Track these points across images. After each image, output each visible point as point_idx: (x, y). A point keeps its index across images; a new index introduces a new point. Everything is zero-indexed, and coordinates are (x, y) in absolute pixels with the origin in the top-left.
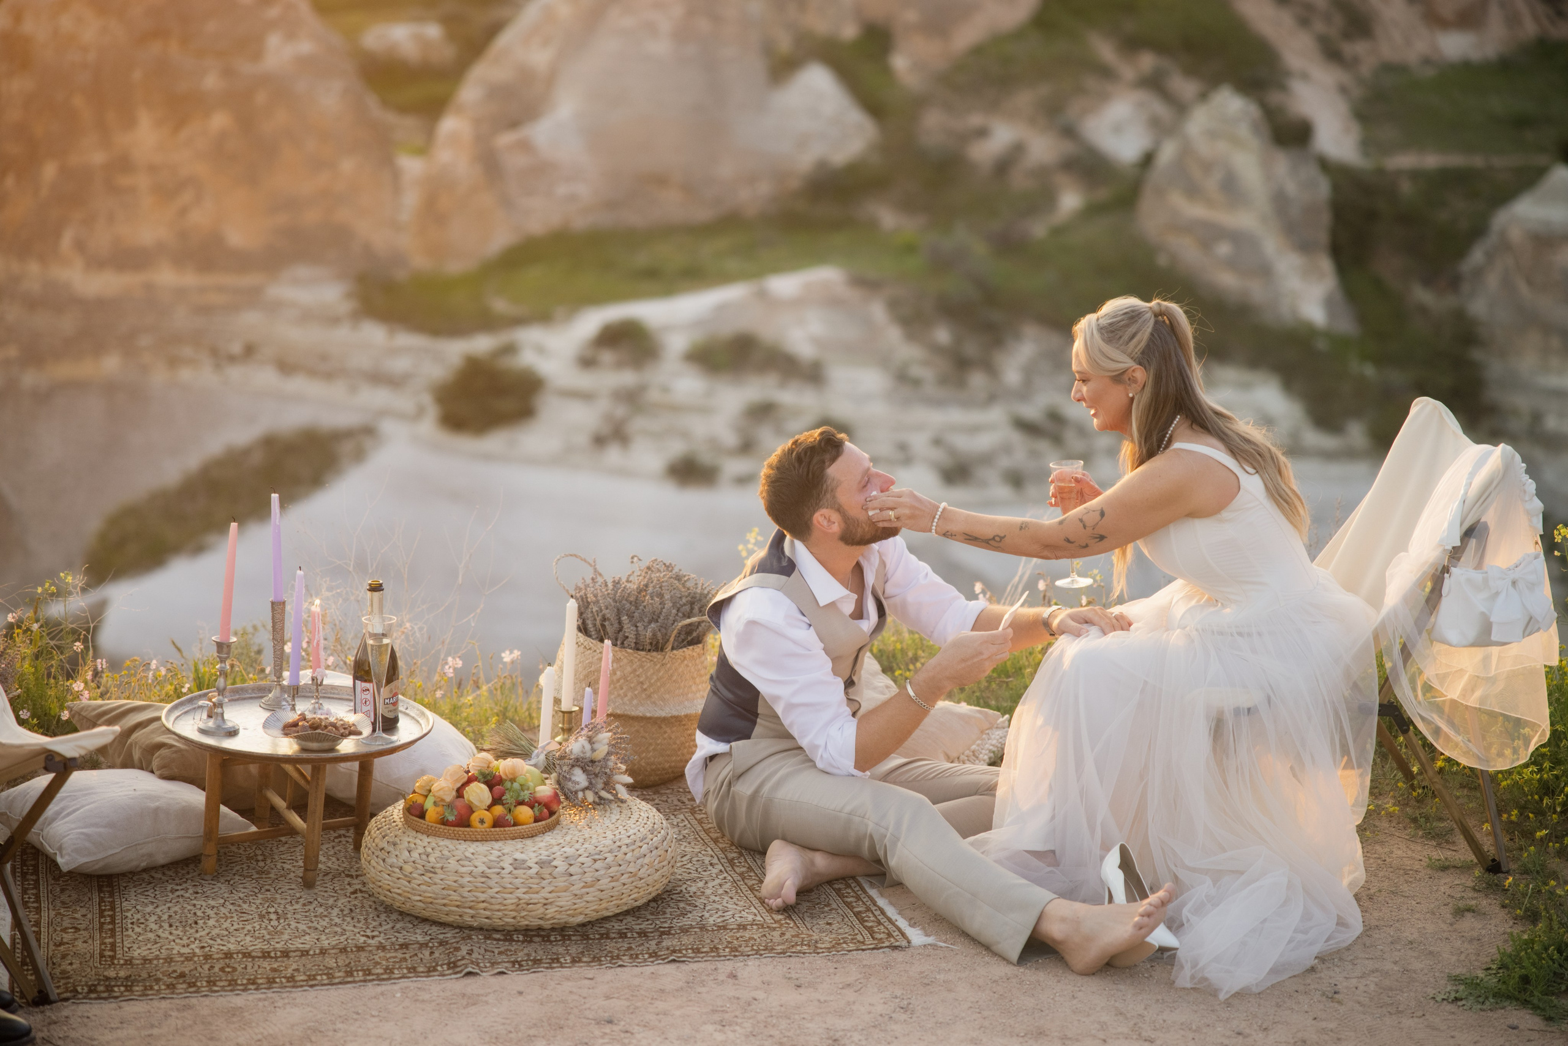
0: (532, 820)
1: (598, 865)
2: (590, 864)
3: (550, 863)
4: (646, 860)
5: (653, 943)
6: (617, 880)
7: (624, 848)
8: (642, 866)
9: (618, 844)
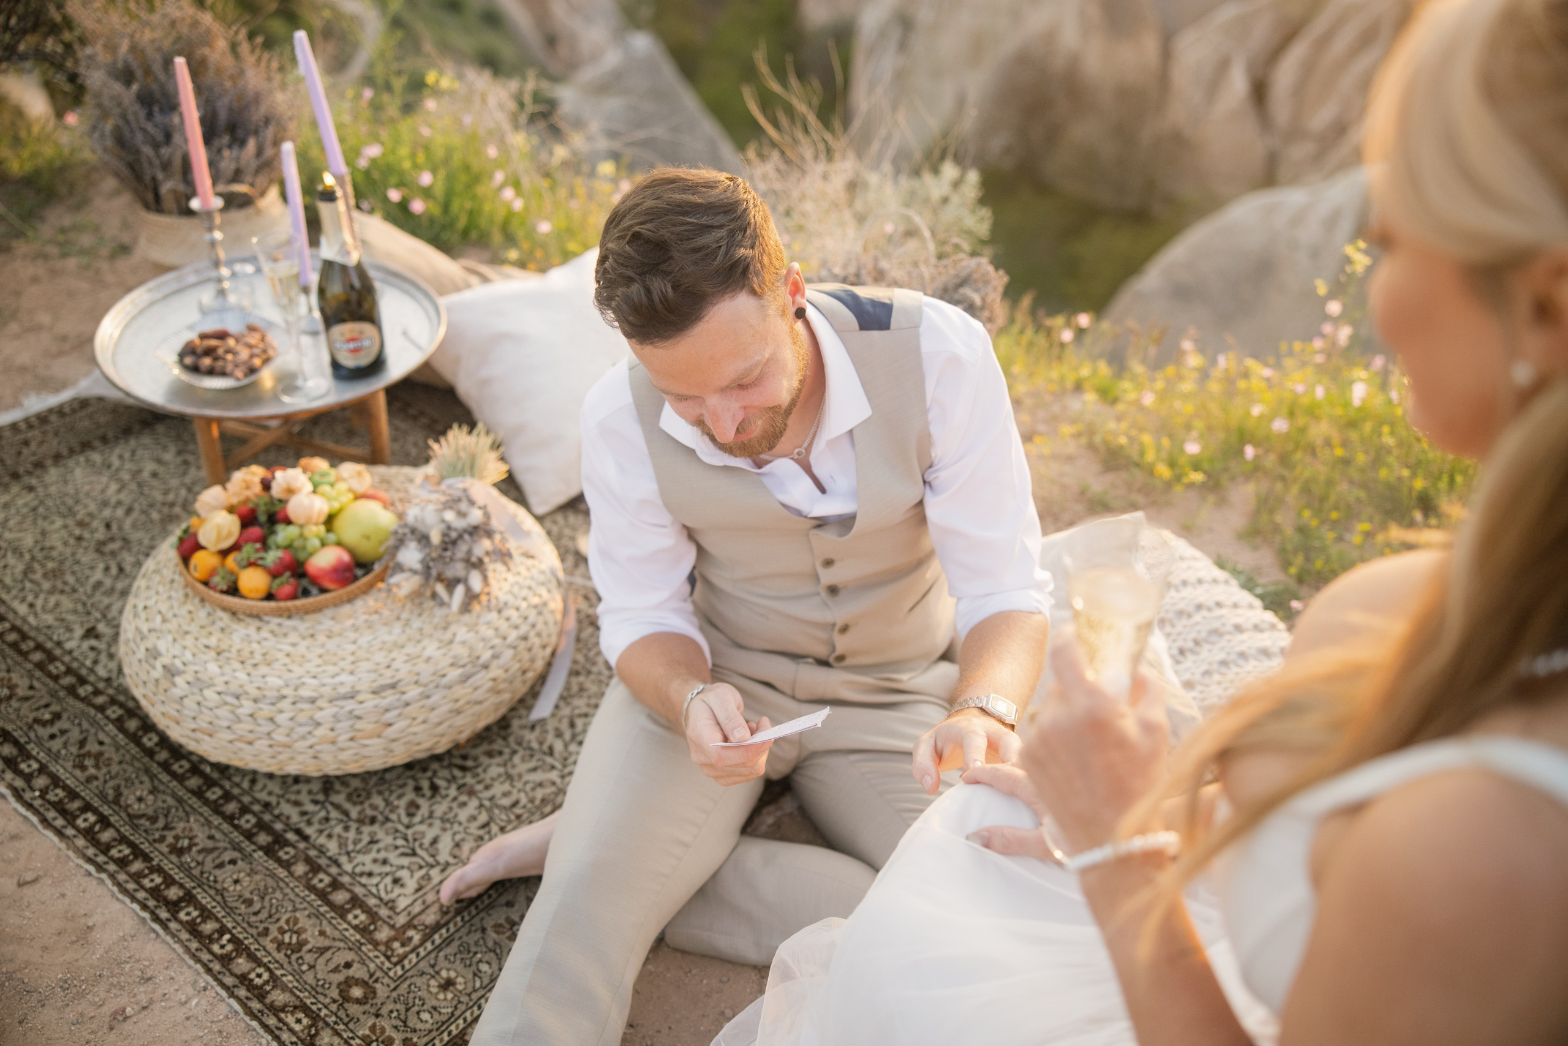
0: (262, 594)
1: (223, 712)
2: (211, 705)
3: (173, 676)
4: (320, 732)
5: (227, 856)
6: (250, 743)
7: (285, 704)
8: (303, 738)
9: (285, 692)
